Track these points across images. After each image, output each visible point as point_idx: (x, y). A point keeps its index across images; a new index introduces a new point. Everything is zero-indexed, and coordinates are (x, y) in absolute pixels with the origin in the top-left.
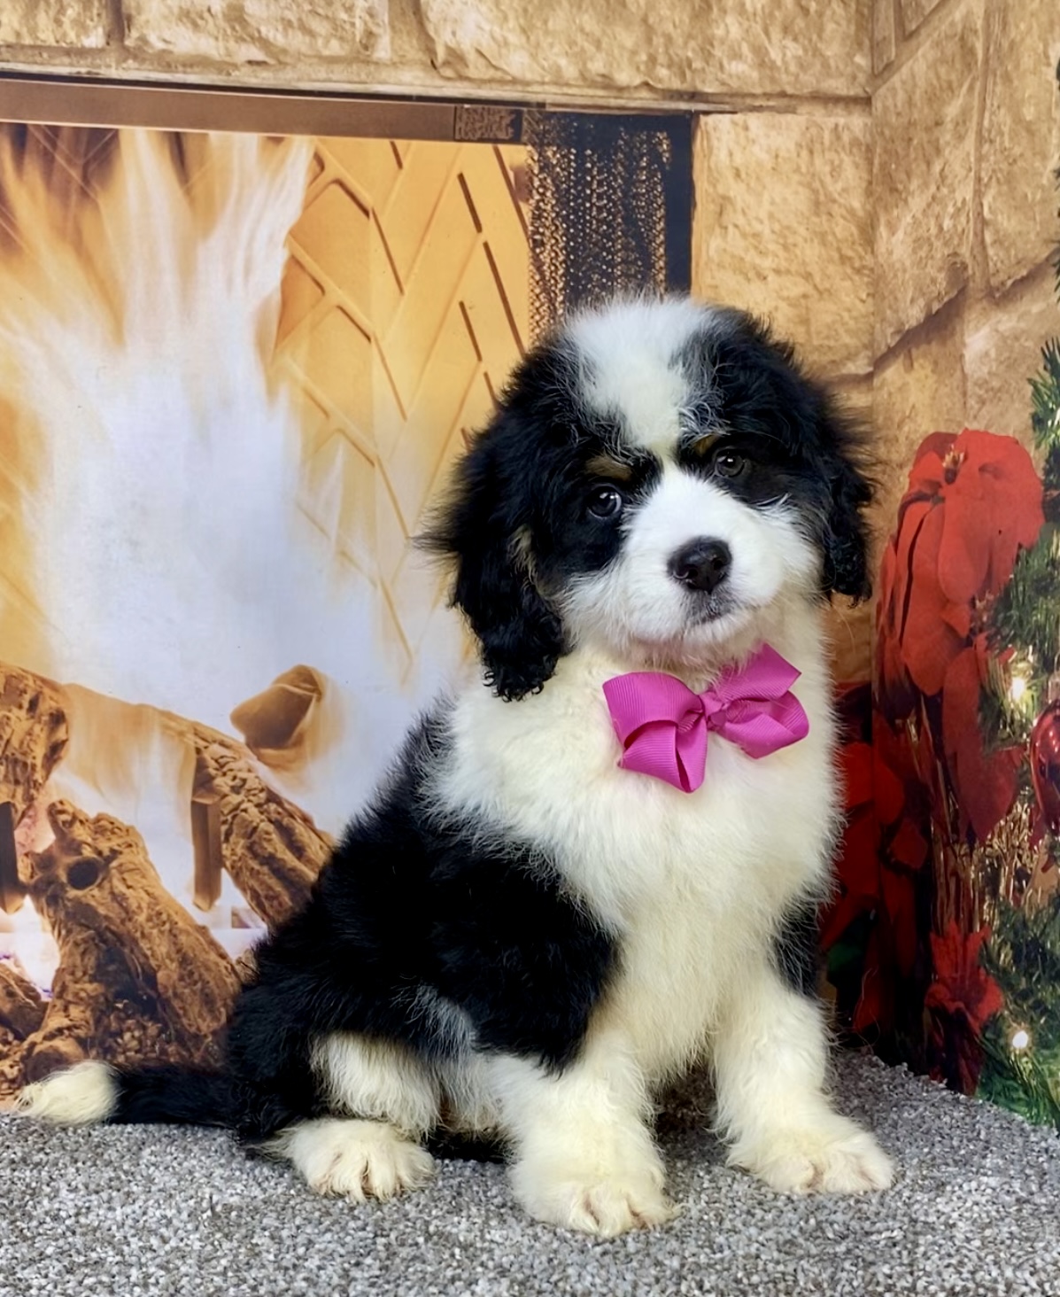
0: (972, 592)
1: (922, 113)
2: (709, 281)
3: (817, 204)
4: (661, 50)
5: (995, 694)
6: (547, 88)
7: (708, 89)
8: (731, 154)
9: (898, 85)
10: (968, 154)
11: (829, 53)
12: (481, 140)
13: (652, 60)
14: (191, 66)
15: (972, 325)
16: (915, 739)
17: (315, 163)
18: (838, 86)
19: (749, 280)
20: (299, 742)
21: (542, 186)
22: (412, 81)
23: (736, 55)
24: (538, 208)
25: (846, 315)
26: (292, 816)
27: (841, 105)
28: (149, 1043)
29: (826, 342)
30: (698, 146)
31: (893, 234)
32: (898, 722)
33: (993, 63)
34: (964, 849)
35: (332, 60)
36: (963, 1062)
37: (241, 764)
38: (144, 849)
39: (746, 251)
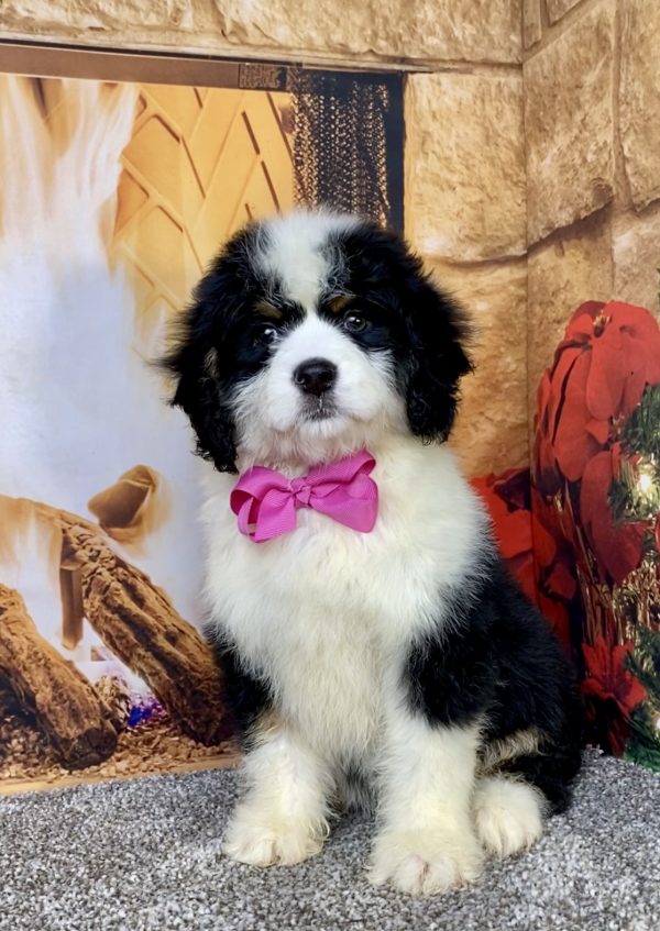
0: (610, 412)
1: (565, 78)
2: (416, 190)
3: (488, 137)
4: (381, 27)
5: (625, 485)
6: (303, 52)
7: (413, 56)
8: (429, 102)
9: (544, 57)
10: (607, 111)
11: (493, 33)
12: (258, 88)
13: (375, 34)
14: (48, 30)
15: (620, 228)
16: (560, 510)
17: (140, 103)
18: (500, 56)
19: (443, 190)
20: (139, 522)
21: (301, 122)
22: (208, 45)
23: (432, 33)
24: (298, 137)
26: (134, 576)
27: (502, 69)
28: (31, 746)
29: (495, 234)
30: (407, 96)
31: (542, 160)
32: (549, 497)
33: (626, 49)
35: (150, 29)
37: (95, 540)
38: (24, 606)
39: (441, 169)
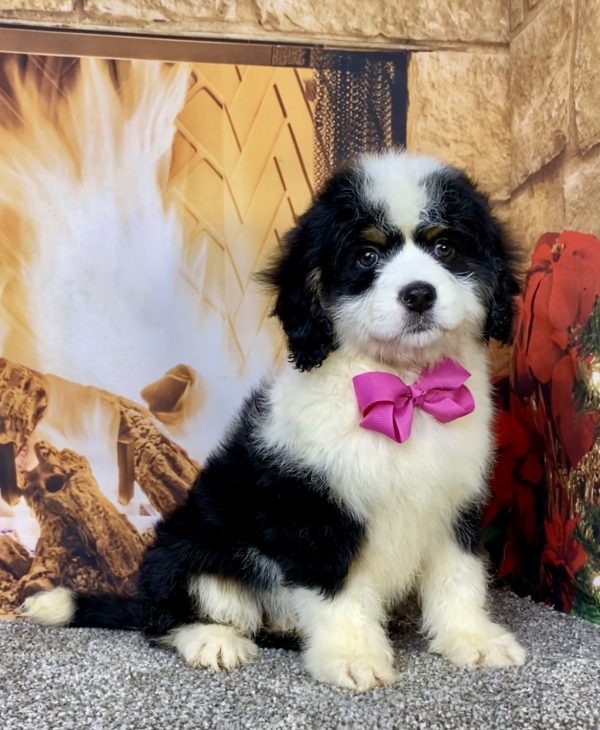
0: (569, 323)
1: (539, 52)
2: (417, 146)
3: (478, 103)
4: (390, 15)
5: (582, 382)
6: (325, 36)
7: (417, 38)
8: (429, 74)
9: (525, 36)
10: (566, 74)
11: (485, 18)
12: (287, 65)
13: (385, 21)
14: (122, 22)
15: (568, 171)
16: (535, 408)
17: (192, 78)
18: (491, 36)
19: (439, 146)
20: (180, 409)
21: (321, 92)
22: (248, 32)
23: (433, 19)
24: (319, 104)
25: (495, 167)
26: (175, 451)
27: (492, 47)
28: (91, 582)
29: (484, 181)
30: (411, 70)
31: (523, 120)
32: (525, 399)
33: (581, 22)
34: (564, 471)
35: (202, 20)
36: (564, 595)
37: (146, 421)
38: (90, 469)
39: (438, 129)
